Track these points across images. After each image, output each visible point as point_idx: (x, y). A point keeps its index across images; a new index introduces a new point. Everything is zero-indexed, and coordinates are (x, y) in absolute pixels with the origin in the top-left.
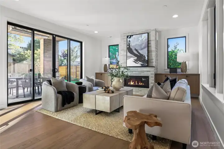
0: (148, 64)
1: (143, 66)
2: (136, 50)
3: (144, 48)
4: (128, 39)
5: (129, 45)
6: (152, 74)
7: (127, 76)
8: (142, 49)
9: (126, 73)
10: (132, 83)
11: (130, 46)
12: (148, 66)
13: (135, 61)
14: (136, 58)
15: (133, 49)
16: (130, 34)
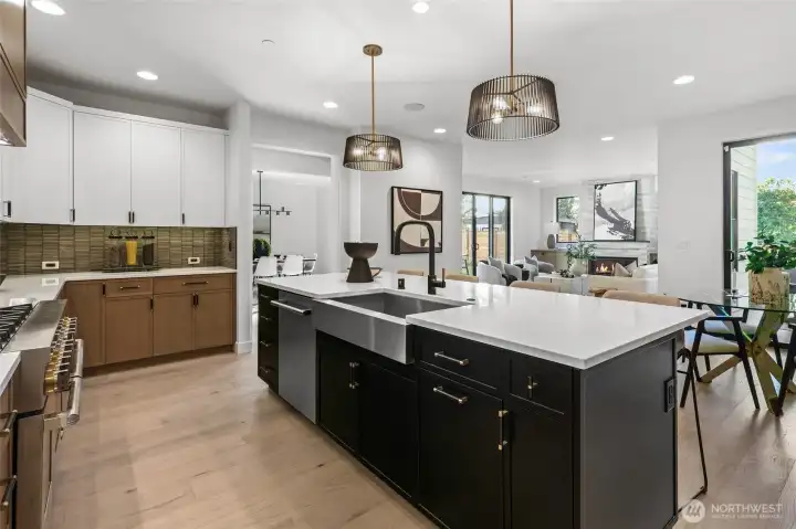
0: (635, 235)
1: (625, 240)
2: (613, 212)
3: (629, 207)
4: (598, 191)
5: (599, 202)
6: (643, 254)
7: (593, 257)
8: (624, 210)
9: (591, 253)
10: (603, 269)
11: (600, 205)
12: (635, 240)
13: (611, 231)
14: (612, 225)
15: (607, 209)
16: (602, 182)
